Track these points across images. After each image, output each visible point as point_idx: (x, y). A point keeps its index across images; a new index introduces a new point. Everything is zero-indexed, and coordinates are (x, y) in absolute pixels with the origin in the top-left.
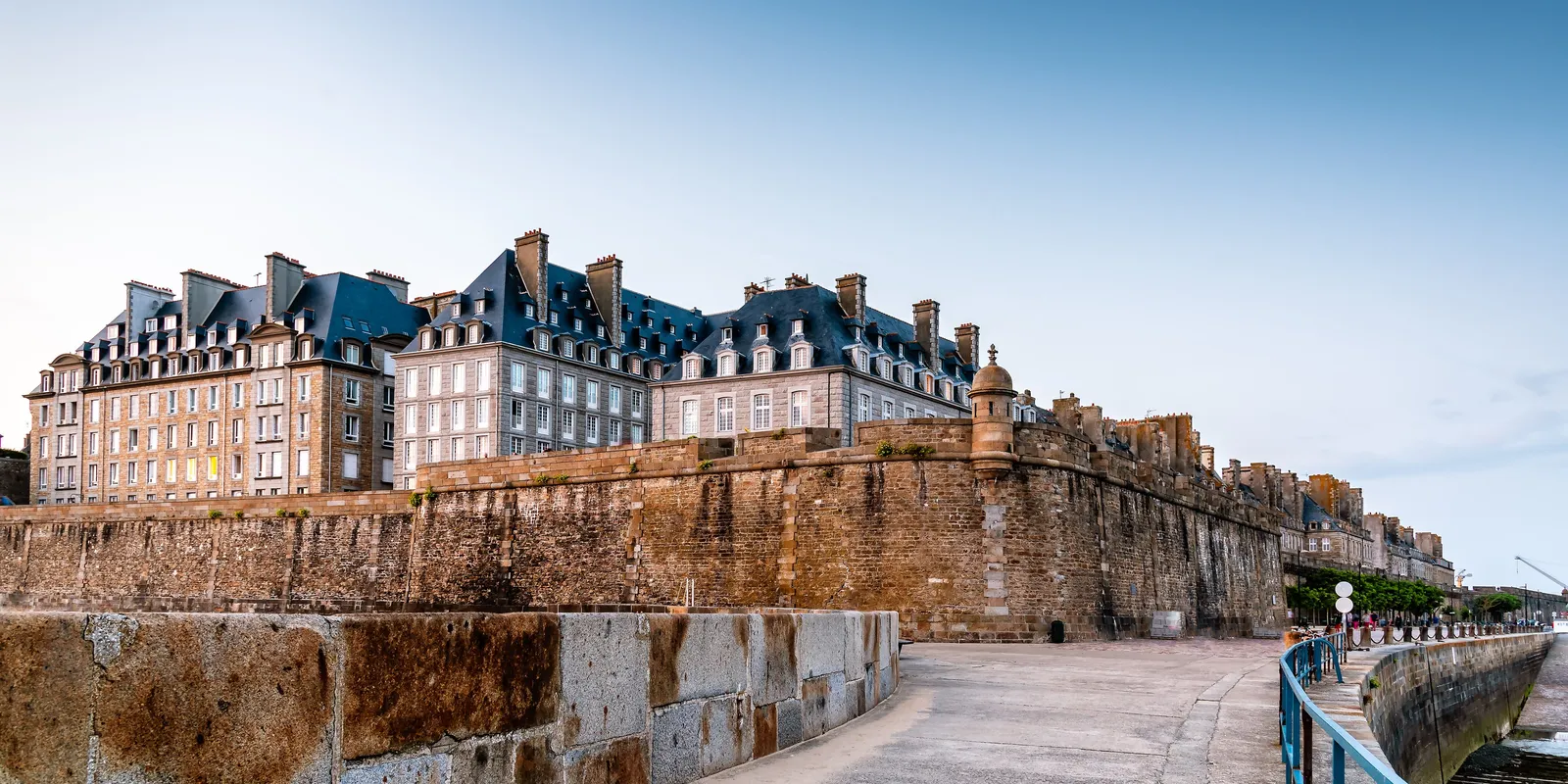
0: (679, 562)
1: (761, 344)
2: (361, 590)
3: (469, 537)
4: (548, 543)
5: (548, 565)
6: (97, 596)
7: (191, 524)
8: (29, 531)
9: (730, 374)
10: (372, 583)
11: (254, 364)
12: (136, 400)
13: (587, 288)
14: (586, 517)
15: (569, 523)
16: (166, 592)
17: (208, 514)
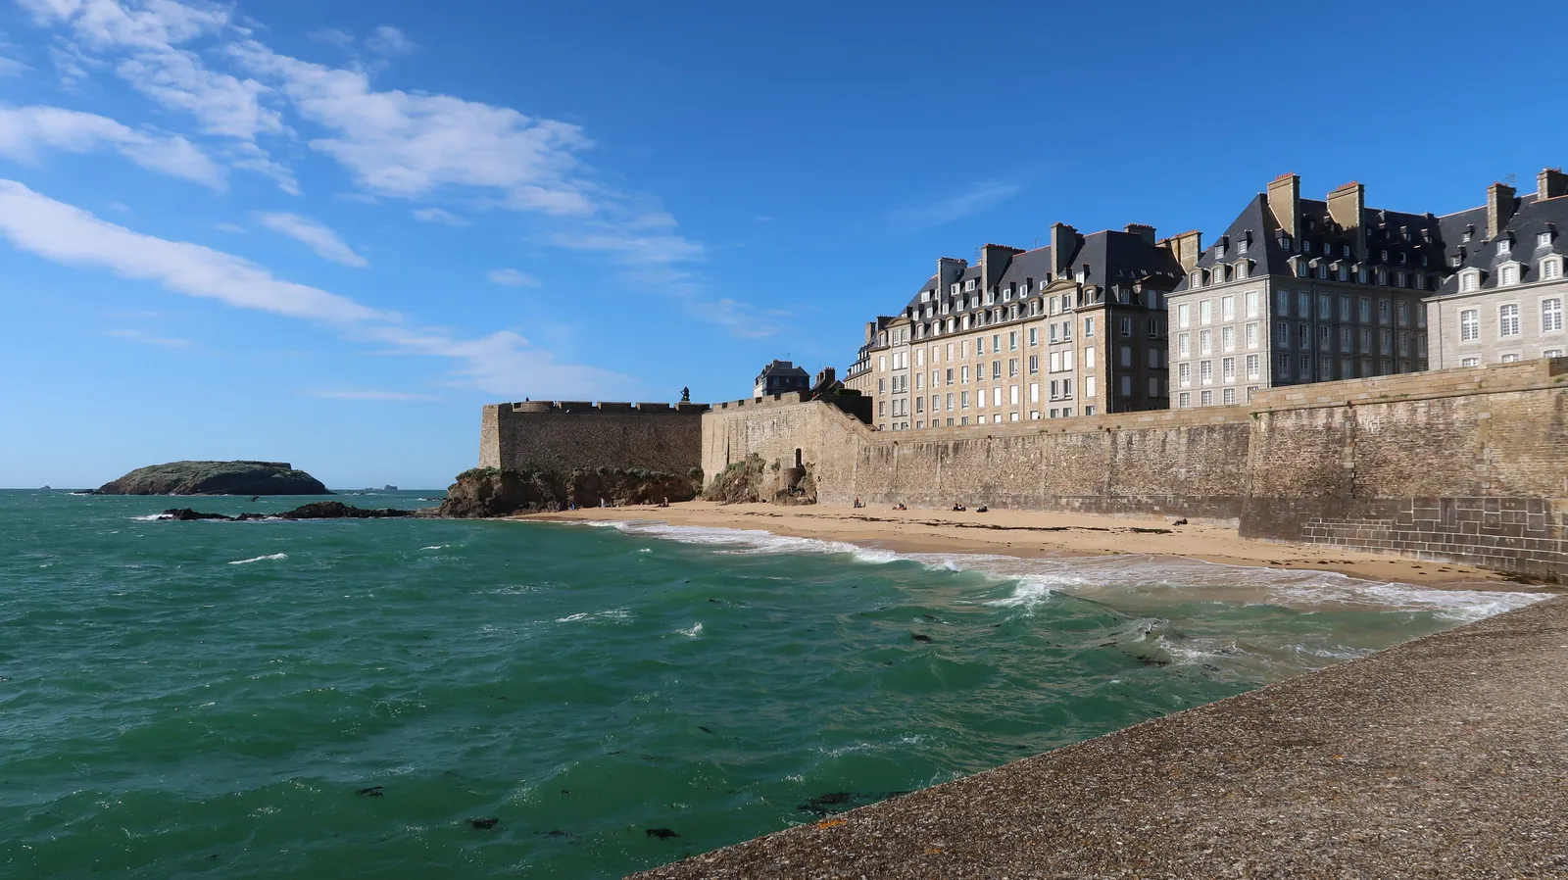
0: (1533, 461)
1: (1545, 253)
2: (1172, 487)
3: (1310, 445)
4: (1390, 451)
5: (1392, 466)
6: (951, 494)
7: (1023, 439)
8: (896, 448)
9: (1514, 284)
10: (1182, 482)
11: (1046, 311)
12: (951, 347)
13: (1329, 214)
14: (1429, 427)
15: (1412, 432)
16: (1005, 491)
17: (1036, 432)
